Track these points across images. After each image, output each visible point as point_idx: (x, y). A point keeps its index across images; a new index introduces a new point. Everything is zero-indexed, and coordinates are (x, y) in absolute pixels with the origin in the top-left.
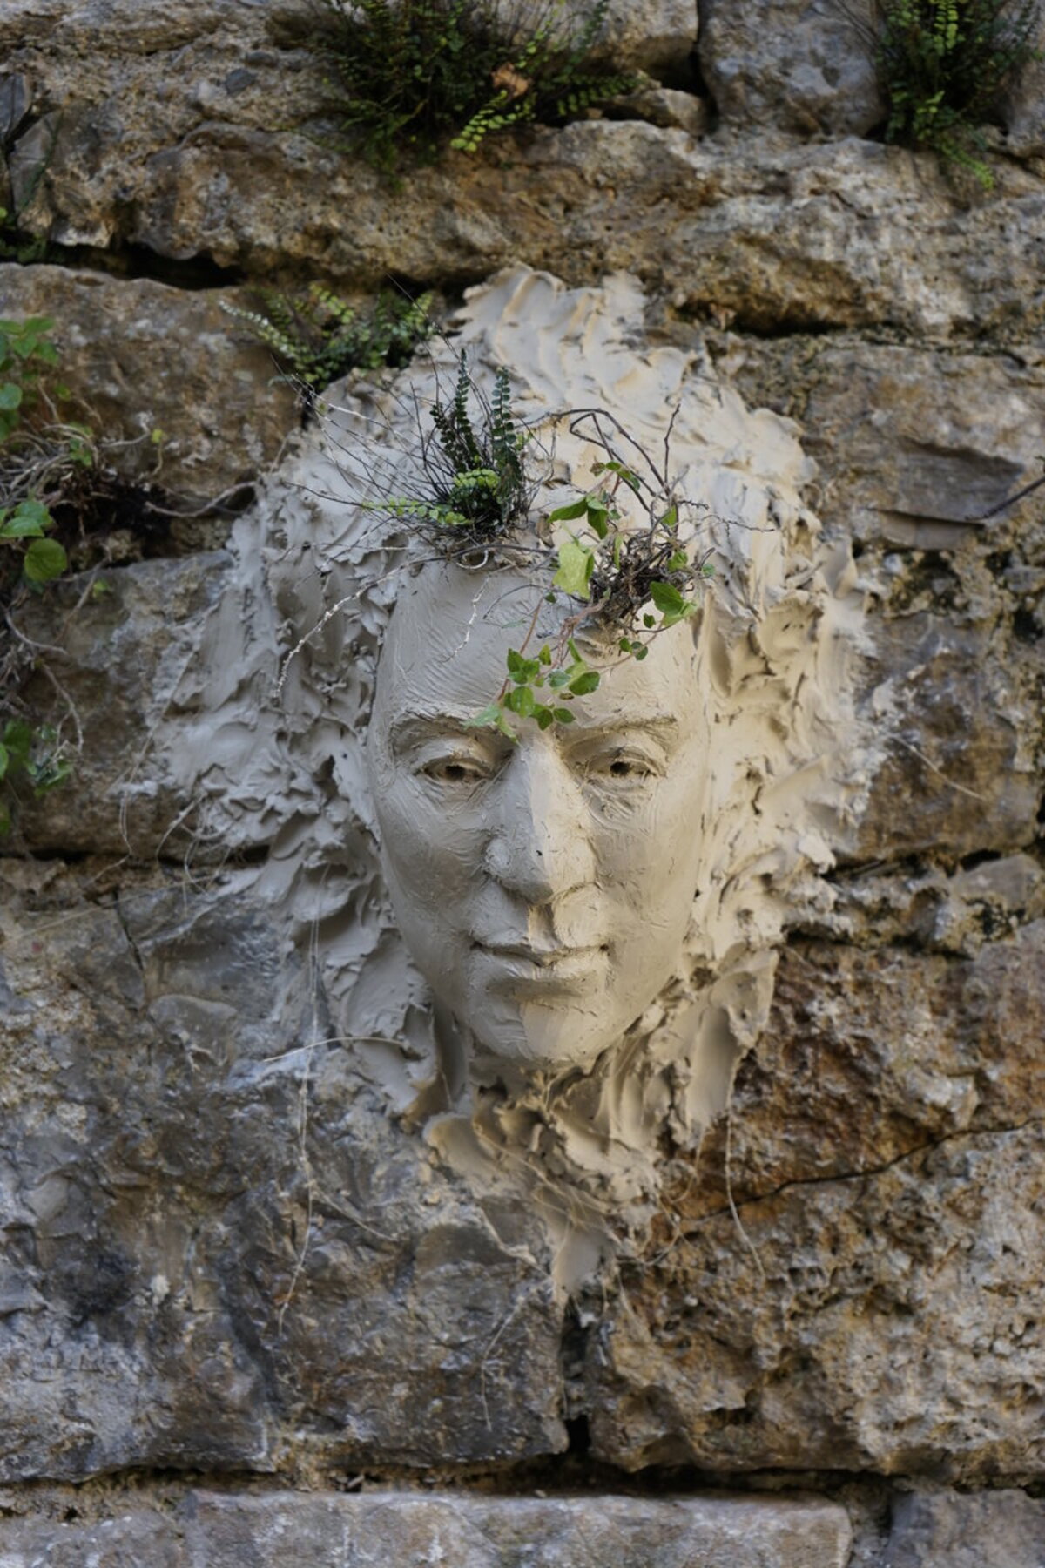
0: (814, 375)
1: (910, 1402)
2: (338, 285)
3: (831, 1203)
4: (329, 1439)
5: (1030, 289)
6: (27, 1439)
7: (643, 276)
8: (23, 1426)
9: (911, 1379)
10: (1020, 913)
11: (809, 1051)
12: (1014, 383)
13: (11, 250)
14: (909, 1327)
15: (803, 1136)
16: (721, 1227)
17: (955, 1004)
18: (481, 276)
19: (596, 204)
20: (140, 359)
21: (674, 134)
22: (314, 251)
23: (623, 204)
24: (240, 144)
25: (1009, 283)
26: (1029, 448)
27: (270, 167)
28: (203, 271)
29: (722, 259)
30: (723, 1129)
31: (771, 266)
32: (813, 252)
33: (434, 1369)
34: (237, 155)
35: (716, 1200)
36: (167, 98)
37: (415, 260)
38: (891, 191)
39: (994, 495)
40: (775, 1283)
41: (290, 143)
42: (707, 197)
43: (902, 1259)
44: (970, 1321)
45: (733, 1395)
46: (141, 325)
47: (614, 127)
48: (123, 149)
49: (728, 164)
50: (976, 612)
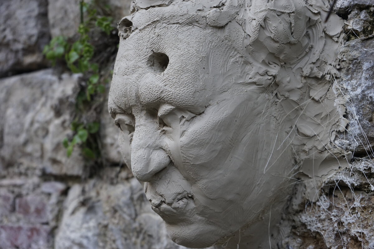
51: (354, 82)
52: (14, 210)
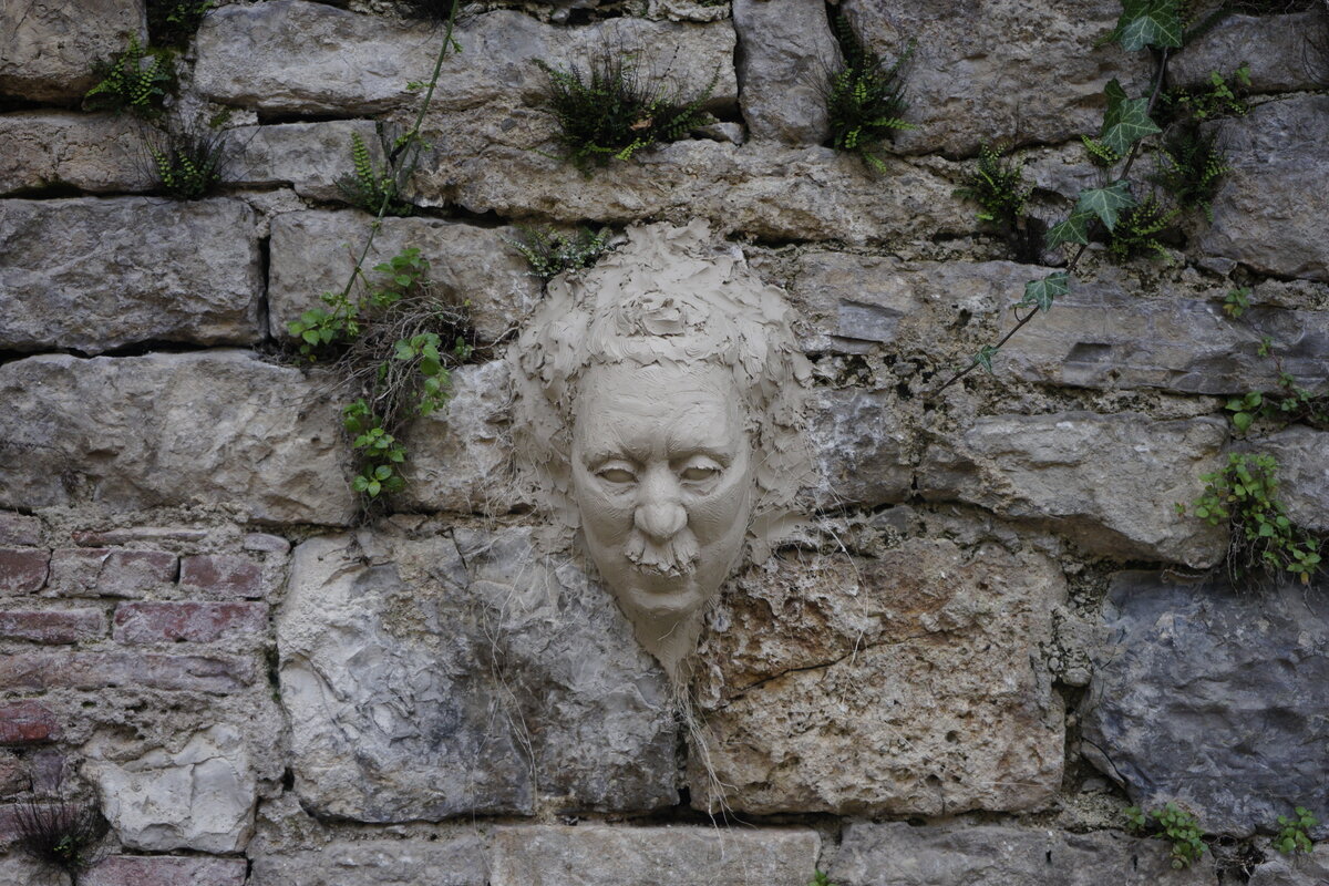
0: (797, 268)
1: (848, 779)
2: (560, 224)
3: (809, 681)
4: (562, 799)
5: (905, 222)
6: (412, 800)
7: (711, 219)
8: (410, 793)
9: (849, 767)
10: (904, 535)
11: (797, 605)
12: (899, 270)
13: (396, 210)
14: (847, 741)
15: (794, 647)
16: (756, 692)
17: (870, 581)
18: (629, 222)
19: (687, 183)
20: (460, 265)
21: (727, 146)
22: (546, 209)
23: (701, 183)
24: (508, 156)
25: (895, 219)
26: (905, 303)
27: (523, 168)
28: (492, 219)
29: (750, 209)
30: (755, 643)
31: (775, 213)
32: (796, 206)
33: (613, 765)
34: (507, 162)
35: (752, 679)
36: (472, 133)
37: (597, 213)
38: (836, 173)
39: (887, 327)
40: (781, 720)
41: (532, 156)
42: (743, 178)
43: (844, 708)
44: (877, 738)
45: (760, 776)
46: (461, 249)
47: (697, 143)
48: (450, 159)
49: (754, 160)
50: (878, 386)
51: (822, 434)
52: (176, 578)
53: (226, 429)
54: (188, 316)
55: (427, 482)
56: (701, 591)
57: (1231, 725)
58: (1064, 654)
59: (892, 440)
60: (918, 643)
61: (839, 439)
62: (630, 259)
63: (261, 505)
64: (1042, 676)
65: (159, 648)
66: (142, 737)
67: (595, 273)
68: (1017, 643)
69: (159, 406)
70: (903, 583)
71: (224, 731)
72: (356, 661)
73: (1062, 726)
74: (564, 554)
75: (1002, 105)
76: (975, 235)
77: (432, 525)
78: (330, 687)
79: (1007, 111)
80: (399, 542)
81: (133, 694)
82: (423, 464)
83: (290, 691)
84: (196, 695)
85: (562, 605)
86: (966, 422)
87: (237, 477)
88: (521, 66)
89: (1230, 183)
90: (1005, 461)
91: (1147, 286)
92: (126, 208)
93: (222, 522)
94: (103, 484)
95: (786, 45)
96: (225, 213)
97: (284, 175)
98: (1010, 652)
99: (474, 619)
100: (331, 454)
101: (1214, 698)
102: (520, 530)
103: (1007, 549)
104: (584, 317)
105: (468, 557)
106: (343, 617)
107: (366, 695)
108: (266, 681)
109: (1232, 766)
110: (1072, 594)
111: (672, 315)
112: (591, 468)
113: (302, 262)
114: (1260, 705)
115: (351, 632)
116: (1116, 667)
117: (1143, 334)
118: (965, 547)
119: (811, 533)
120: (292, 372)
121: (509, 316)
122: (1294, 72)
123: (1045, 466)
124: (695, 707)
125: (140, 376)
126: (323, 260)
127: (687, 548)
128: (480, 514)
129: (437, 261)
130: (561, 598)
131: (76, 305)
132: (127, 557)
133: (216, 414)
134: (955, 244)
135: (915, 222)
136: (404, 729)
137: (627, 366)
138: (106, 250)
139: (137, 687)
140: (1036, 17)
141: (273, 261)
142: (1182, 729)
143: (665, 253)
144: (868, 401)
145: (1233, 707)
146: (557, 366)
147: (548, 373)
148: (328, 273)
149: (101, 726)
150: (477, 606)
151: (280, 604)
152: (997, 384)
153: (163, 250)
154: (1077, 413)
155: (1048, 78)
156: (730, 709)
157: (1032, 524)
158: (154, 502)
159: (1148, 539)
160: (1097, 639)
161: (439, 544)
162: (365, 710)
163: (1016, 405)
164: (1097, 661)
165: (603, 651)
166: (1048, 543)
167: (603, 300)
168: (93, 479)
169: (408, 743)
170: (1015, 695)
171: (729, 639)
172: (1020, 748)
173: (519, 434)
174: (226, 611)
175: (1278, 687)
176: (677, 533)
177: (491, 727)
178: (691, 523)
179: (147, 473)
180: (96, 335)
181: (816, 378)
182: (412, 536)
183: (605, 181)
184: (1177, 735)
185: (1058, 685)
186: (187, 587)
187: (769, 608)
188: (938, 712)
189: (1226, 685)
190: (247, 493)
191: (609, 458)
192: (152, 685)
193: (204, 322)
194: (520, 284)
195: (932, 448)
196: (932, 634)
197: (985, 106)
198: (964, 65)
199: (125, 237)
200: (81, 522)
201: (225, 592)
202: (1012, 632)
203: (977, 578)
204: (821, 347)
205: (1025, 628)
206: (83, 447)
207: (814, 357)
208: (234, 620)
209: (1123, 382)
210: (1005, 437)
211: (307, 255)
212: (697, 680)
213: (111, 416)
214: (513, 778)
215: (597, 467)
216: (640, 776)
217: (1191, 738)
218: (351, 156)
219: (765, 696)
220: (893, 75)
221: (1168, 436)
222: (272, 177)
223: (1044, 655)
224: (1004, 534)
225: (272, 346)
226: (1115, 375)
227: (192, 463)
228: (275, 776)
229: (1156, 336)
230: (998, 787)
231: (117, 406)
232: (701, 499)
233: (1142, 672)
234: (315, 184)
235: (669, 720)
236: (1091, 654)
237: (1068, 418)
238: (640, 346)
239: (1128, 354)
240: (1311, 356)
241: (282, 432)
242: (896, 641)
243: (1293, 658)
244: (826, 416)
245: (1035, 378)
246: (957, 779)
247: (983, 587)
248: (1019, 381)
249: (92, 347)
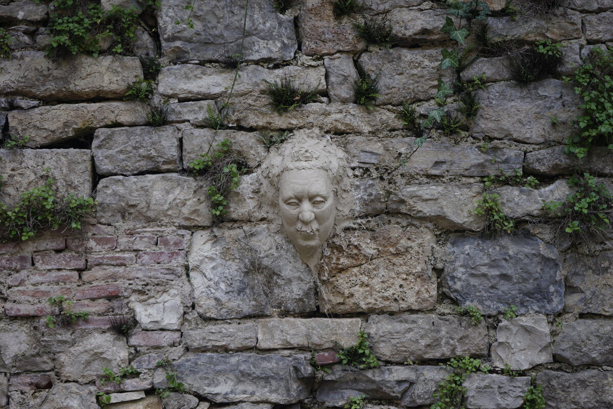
0: (347, 141)
1: (369, 300)
2: (273, 130)
3: (355, 270)
4: (279, 310)
5: (380, 126)
6: (232, 311)
7: (320, 127)
8: (231, 309)
9: (369, 297)
10: (384, 224)
11: (351, 246)
12: (379, 141)
13: (222, 127)
14: (368, 288)
15: (350, 260)
16: (339, 274)
17: (374, 238)
18: (294, 129)
19: (312, 116)
20: (242, 144)
21: (324, 104)
22: (268, 126)
23: (316, 116)
24: (256, 110)
25: (377, 125)
26: (381, 151)
27: (261, 113)
28: (251, 129)
29: (332, 124)
30: (338, 259)
31: (340, 124)
32: (346, 122)
33: (295, 299)
34: (256, 111)
35: (338, 271)
36: (245, 103)
37: (284, 126)
38: (358, 112)
39: (376, 158)
40: (347, 283)
41: (264, 109)
42: (329, 114)
43: (367, 278)
44: (378, 287)
45: (341, 300)
46: (242, 139)
47: (314, 104)
48: (238, 111)
49: (332, 109)
50: (374, 177)
51: (357, 193)
52: (157, 244)
53: (171, 197)
54: (158, 162)
55: (234, 212)
56: (320, 240)
57: (489, 280)
58: (435, 259)
59: (379, 194)
60: (389, 257)
61: (362, 194)
62: (295, 140)
63: (182, 221)
64: (429, 266)
65: (152, 266)
66: (147, 294)
67: (284, 145)
68: (421, 256)
69: (150, 190)
70: (384, 239)
71: (173, 291)
72: (214, 268)
73: (436, 282)
74: (277, 232)
75: (409, 88)
76: (402, 129)
77: (236, 225)
78: (205, 276)
79: (411, 90)
80: (226, 231)
81: (144, 281)
82: (233, 206)
83: (193, 279)
84: (164, 280)
85: (277, 249)
86: (401, 187)
87: (175, 212)
88: (259, 82)
89: (481, 110)
90: (414, 199)
91: (457, 143)
92: (138, 130)
93: (170, 226)
94: (133, 215)
95: (341, 72)
96: (169, 130)
97: (187, 118)
98: (418, 259)
99: (250, 254)
100: (204, 204)
101: (483, 271)
102: (263, 226)
103: (416, 227)
104: (281, 158)
105: (247, 235)
106: (209, 254)
107: (217, 279)
108: (186, 276)
109: (490, 293)
110: (438, 241)
111: (308, 154)
112: (285, 202)
113: (193, 145)
114: (498, 273)
115: (212, 259)
116: (452, 262)
117: (456, 158)
118: (403, 227)
119: (354, 224)
120: (191, 179)
121: (258, 159)
122: (500, 75)
123: (427, 200)
124: (320, 279)
125: (144, 181)
126: (199, 143)
127: (315, 226)
128: (251, 221)
129: (235, 143)
130: (277, 246)
131: (124, 160)
132: (141, 238)
133: (168, 192)
134: (396, 132)
135: (383, 126)
136: (229, 289)
137: (295, 170)
138: (132, 143)
139: (145, 278)
140: (419, 61)
141: (184, 145)
142: (474, 281)
143: (306, 138)
144: (371, 182)
145: (489, 274)
146: (273, 173)
147: (270, 175)
148: (201, 147)
149: (134, 291)
150: (251, 250)
151: (189, 251)
152: (411, 175)
153: (150, 142)
154: (436, 184)
155: (423, 79)
156: (331, 280)
157: (424, 219)
158: (149, 220)
159: (460, 222)
160: (445, 254)
161: (238, 231)
162: (217, 284)
163: (417, 182)
164: (446, 261)
165: (291, 263)
166: (429, 225)
167: (287, 152)
168: (130, 214)
169: (231, 293)
170: (421, 272)
171: (330, 258)
172: (423, 289)
173: (262, 195)
174: (173, 254)
175: (503, 267)
176: (312, 221)
177: (256, 287)
178: (316, 218)
179: (147, 211)
180: (130, 169)
181: (354, 175)
182: (230, 229)
183: (286, 116)
184: (472, 283)
185: (434, 269)
186: (160, 247)
187: (342, 248)
188: (396, 279)
189: (487, 267)
190: (178, 217)
191: (291, 198)
192: (150, 278)
193: (163, 164)
194: (261, 149)
195: (391, 196)
196: (394, 254)
197: (404, 89)
198: (397, 77)
199: (138, 138)
200: (127, 227)
201: (172, 248)
202: (419, 253)
203: (407, 236)
204: (355, 166)
205: (423, 251)
206: (127, 204)
207: (353, 169)
208: (175, 256)
209: (450, 173)
210: (414, 191)
211: (195, 142)
212: (320, 271)
213: (135, 194)
214: (264, 303)
215: (287, 202)
216: (304, 302)
217: (476, 284)
218: (207, 111)
219: (342, 275)
220: (375, 80)
221: (465, 190)
222: (183, 119)
223: (429, 260)
224: (415, 222)
225: (184, 171)
226: (448, 171)
227: (161, 208)
228: (189, 305)
229: (460, 159)
230: (416, 302)
231: (137, 191)
232: (319, 210)
233: (460, 264)
234: (196, 120)
235: (312, 284)
236: (444, 259)
237: (434, 185)
238: (298, 164)
239: (452, 164)
240: (509, 163)
241: (188, 197)
242: (382, 257)
243: (508, 258)
244: (358, 187)
245: (423, 173)
246: (403, 300)
247: (409, 239)
248: (418, 174)
249: (129, 173)
